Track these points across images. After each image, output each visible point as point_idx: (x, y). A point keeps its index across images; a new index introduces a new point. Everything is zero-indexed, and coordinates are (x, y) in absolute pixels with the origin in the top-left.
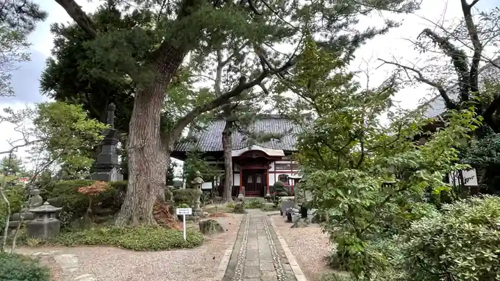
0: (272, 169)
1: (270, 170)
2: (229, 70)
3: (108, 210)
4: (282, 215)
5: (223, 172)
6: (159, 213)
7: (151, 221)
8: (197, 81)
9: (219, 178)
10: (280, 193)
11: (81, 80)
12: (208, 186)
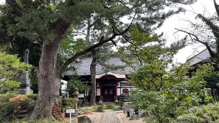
0: (119, 86)
1: (118, 86)
2: (94, 29)
3: (25, 111)
4: (124, 113)
5: (90, 88)
6: (55, 112)
7: (51, 117)
8: (76, 35)
9: (88, 91)
10: (123, 100)
11: (9, 36)
12: (82, 96)
